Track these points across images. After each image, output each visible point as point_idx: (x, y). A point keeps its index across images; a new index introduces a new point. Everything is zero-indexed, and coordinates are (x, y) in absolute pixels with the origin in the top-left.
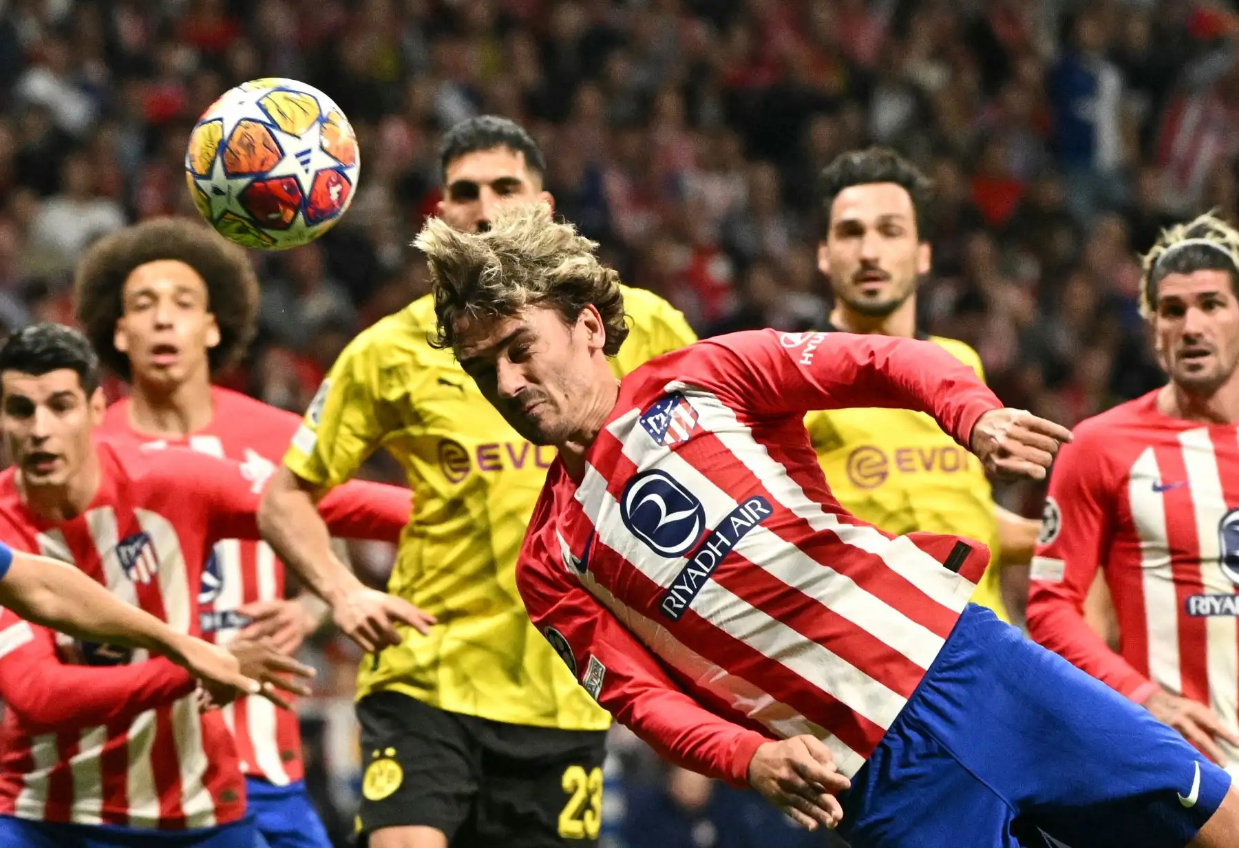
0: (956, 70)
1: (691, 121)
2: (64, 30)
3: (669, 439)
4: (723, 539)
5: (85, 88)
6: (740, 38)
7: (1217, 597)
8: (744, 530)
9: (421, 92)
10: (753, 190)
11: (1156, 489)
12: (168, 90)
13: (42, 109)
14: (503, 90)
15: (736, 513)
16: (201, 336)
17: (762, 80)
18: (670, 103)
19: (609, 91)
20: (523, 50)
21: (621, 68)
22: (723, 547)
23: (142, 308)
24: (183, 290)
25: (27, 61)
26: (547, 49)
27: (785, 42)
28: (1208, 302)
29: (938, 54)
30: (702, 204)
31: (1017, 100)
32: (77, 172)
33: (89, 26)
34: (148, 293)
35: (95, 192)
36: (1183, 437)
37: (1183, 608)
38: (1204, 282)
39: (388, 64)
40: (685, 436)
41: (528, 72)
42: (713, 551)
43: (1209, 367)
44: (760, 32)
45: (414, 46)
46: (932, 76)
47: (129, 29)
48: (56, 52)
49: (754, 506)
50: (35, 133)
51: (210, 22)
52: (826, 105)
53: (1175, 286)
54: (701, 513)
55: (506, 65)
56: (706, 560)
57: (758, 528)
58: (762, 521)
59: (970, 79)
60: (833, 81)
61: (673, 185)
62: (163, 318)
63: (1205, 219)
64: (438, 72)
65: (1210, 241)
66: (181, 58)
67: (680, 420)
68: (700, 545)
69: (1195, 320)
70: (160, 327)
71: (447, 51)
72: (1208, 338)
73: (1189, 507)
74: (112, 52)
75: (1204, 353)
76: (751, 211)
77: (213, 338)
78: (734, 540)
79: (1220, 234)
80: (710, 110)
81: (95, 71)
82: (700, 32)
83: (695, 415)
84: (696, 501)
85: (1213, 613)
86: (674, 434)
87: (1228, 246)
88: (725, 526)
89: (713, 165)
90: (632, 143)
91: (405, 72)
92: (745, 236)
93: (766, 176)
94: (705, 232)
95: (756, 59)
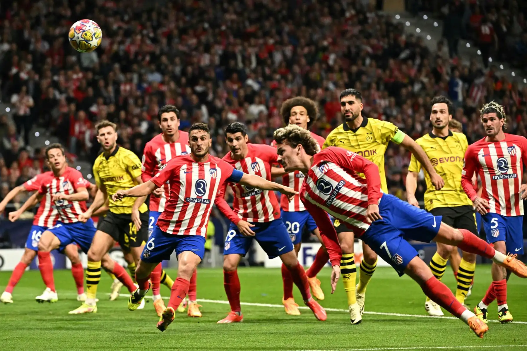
0: (430, 79)
1: (378, 89)
2: (254, 71)
3: (323, 172)
4: (336, 190)
5: (258, 82)
6: (388, 72)
7: (498, 176)
8: (340, 188)
9: (325, 83)
10: (390, 102)
11: (483, 156)
12: (275, 83)
13: (250, 86)
14: (341, 83)
15: (338, 185)
16: (306, 120)
17: (392, 80)
18: (374, 85)
19: (362, 83)
20: (345, 74)
21: (364, 78)
22: (337, 192)
23: (294, 115)
24: (302, 112)
25: (247, 77)
26: (350, 75)
27: (397, 73)
28: (492, 119)
29: (427, 76)
30: (380, 105)
31: (442, 85)
32: (257, 99)
33: (259, 70)
34: (295, 112)
35: (260, 103)
36: (489, 146)
37: (492, 179)
38: (492, 115)
39: (318, 78)
40: (326, 171)
41: (346, 80)
42: (335, 193)
43: (493, 132)
44: (392, 71)
45: (323, 74)
46: (425, 80)
47: (267, 71)
48: (253, 75)
49: (342, 183)
50: (249, 92)
51: (283, 70)
52: (405, 86)
53: (486, 116)
54: (332, 186)
55: (342, 78)
56: (334, 195)
57: (343, 187)
58: (344, 185)
59: (433, 80)
60: (406, 81)
61: (374, 101)
62: (298, 118)
63: (492, 102)
64: (328, 79)
65: (493, 107)
66: (278, 77)
67: (326, 168)
68: (333, 192)
69: (489, 123)
70: (297, 119)
71: (330, 75)
72: (492, 126)
73: (490, 159)
74: (264, 75)
75: (492, 129)
76: (390, 107)
77: (308, 120)
78: (339, 190)
79: (495, 105)
80: (382, 87)
81: (260, 79)
82: (380, 71)
83: (328, 166)
84: (330, 184)
85: (498, 179)
86: (324, 170)
87: (496, 107)
88: (337, 188)
89: (383, 97)
90: (366, 93)
91: (322, 79)
92: (388, 112)
93: (393, 100)
94: (381, 111)
95: (391, 76)
